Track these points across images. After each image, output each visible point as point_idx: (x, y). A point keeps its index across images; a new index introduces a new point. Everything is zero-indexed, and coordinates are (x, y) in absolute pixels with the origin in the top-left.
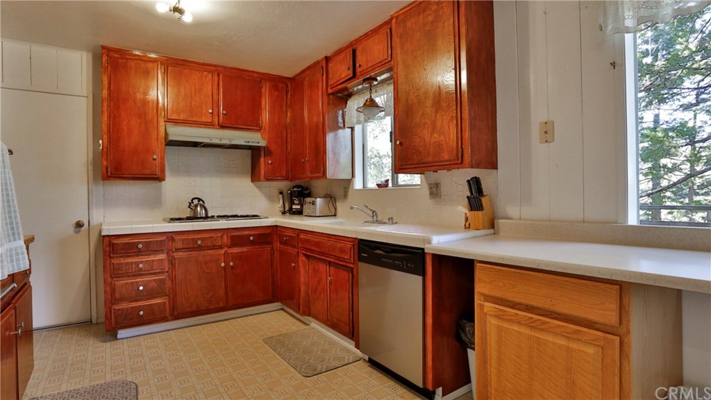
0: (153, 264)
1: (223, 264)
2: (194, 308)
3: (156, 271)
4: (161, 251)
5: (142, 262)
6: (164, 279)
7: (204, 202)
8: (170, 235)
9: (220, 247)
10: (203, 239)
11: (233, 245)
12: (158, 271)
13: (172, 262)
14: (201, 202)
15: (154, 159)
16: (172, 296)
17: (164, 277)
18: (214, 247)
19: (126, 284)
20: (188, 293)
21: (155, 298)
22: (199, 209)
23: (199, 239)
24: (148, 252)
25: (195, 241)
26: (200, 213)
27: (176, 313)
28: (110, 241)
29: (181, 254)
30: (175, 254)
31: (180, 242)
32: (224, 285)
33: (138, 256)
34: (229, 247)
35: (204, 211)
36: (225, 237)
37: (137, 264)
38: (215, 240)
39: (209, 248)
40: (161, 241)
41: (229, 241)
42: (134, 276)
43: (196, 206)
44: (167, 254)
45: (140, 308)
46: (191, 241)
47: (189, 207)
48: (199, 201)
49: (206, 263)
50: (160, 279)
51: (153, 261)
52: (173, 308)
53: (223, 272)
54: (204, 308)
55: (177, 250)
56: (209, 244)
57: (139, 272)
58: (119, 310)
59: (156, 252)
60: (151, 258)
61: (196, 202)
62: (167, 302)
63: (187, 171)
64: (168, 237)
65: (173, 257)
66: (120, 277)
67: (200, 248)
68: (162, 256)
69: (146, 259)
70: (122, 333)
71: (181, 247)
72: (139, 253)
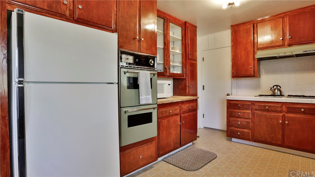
0: (244, 114)
1: (280, 121)
2: (263, 139)
3: (246, 117)
4: (249, 109)
5: (240, 112)
6: (250, 122)
7: (280, 88)
8: (253, 102)
9: (281, 112)
10: (269, 106)
11: (288, 112)
12: (247, 117)
13: (253, 114)
14: (279, 87)
15: (251, 68)
16: (253, 130)
17: (250, 121)
18: (276, 111)
19: (234, 120)
20: (260, 131)
21: (245, 129)
22: (276, 91)
23: (267, 106)
24: (243, 109)
25: (265, 106)
26: (277, 93)
27: (254, 139)
28: (229, 102)
29: (258, 112)
30: (255, 111)
31: (257, 106)
32: (281, 133)
33: (239, 109)
34: (286, 113)
35: (279, 92)
36: (284, 107)
37: (238, 112)
38: (277, 108)
39: (273, 111)
40: (248, 104)
41: (286, 109)
42: (237, 117)
43: (275, 89)
44: (251, 110)
45: (239, 131)
46: (263, 106)
47: (270, 90)
48: (277, 87)
49: (271, 118)
50: (248, 121)
51: (245, 113)
52: (253, 136)
53: (281, 126)
54: (268, 141)
55: (256, 110)
56: (273, 109)
57: (239, 116)
58: (231, 129)
59: (246, 109)
60: (244, 111)
61: (275, 87)
62: (250, 132)
63: (274, 71)
64: (252, 103)
65: (254, 113)
66: (232, 117)
67: (268, 111)
68: (249, 111)
69: (242, 111)
70: (233, 139)
71: (258, 109)
72: (239, 108)
